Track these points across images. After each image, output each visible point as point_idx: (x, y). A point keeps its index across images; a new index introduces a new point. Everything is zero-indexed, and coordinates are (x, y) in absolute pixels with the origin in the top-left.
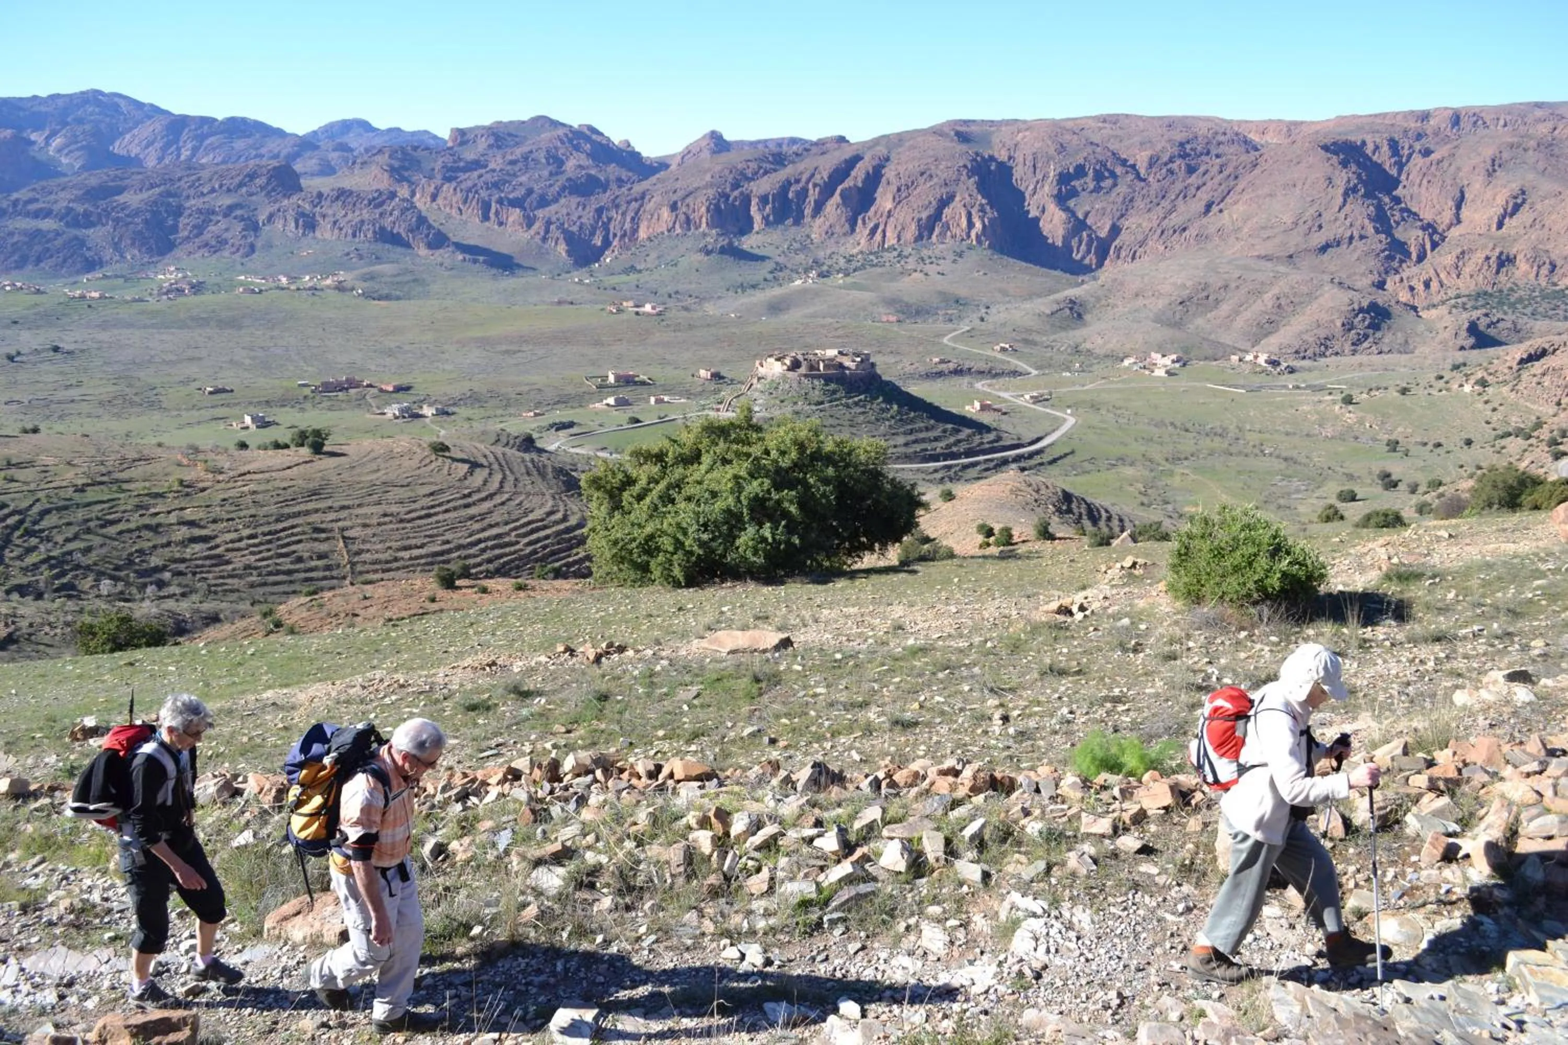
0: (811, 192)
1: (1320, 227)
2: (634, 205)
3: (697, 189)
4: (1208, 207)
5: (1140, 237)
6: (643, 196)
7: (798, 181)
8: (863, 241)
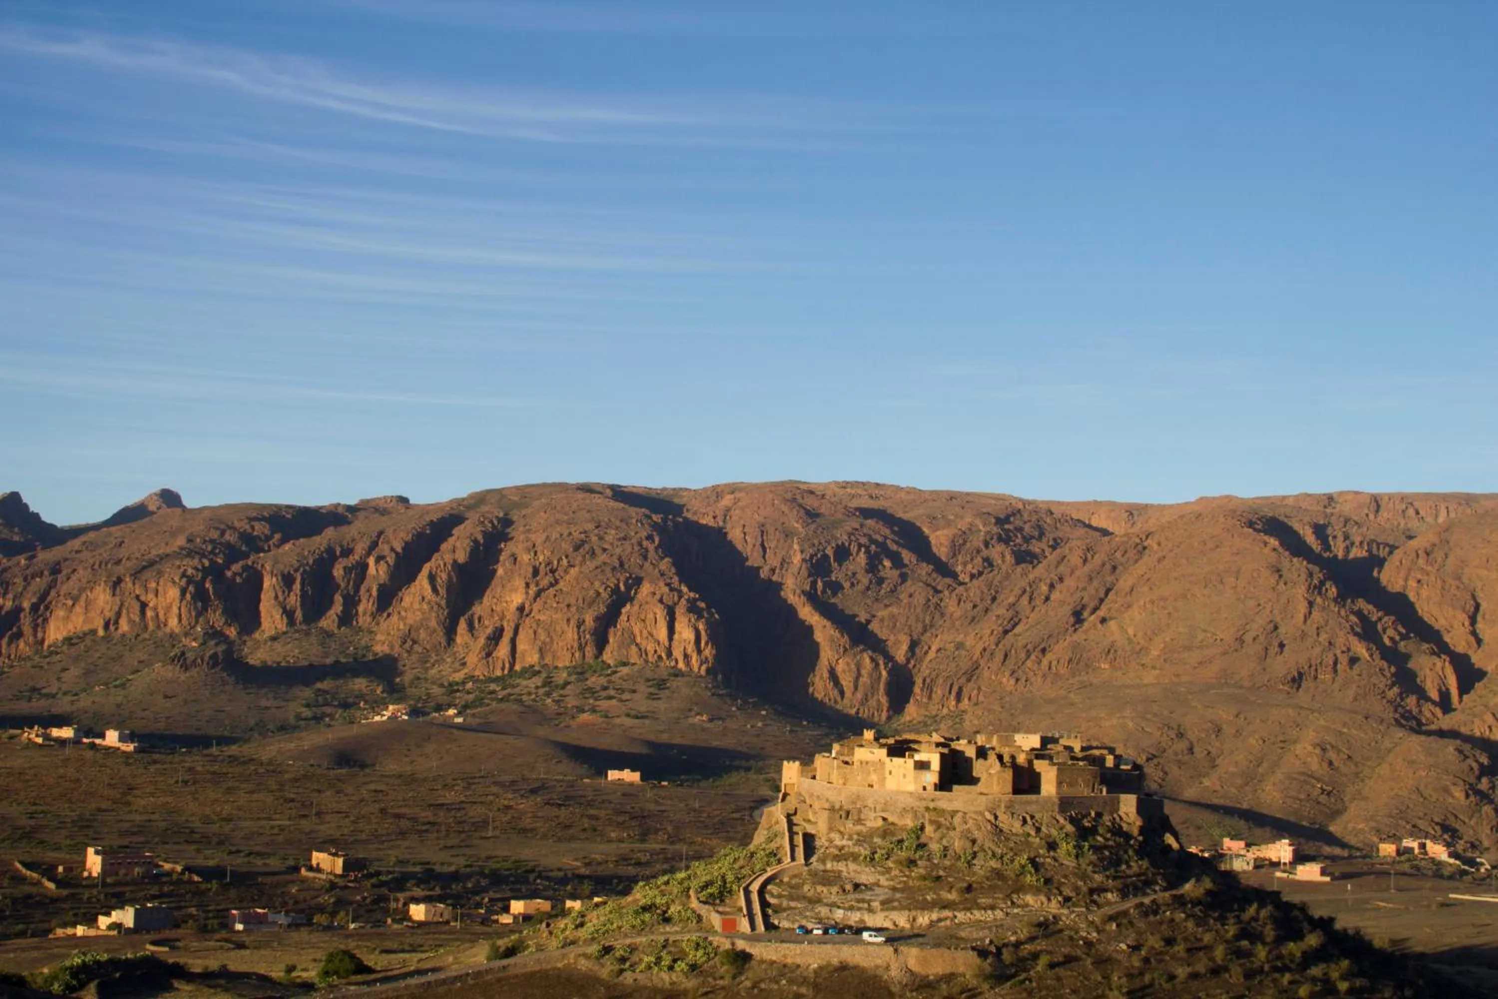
0: (372, 570)
1: (1282, 646)
2: (39, 584)
3: (164, 558)
4: (1078, 617)
5: (965, 664)
6: (56, 570)
7: (347, 552)
8: (472, 659)
